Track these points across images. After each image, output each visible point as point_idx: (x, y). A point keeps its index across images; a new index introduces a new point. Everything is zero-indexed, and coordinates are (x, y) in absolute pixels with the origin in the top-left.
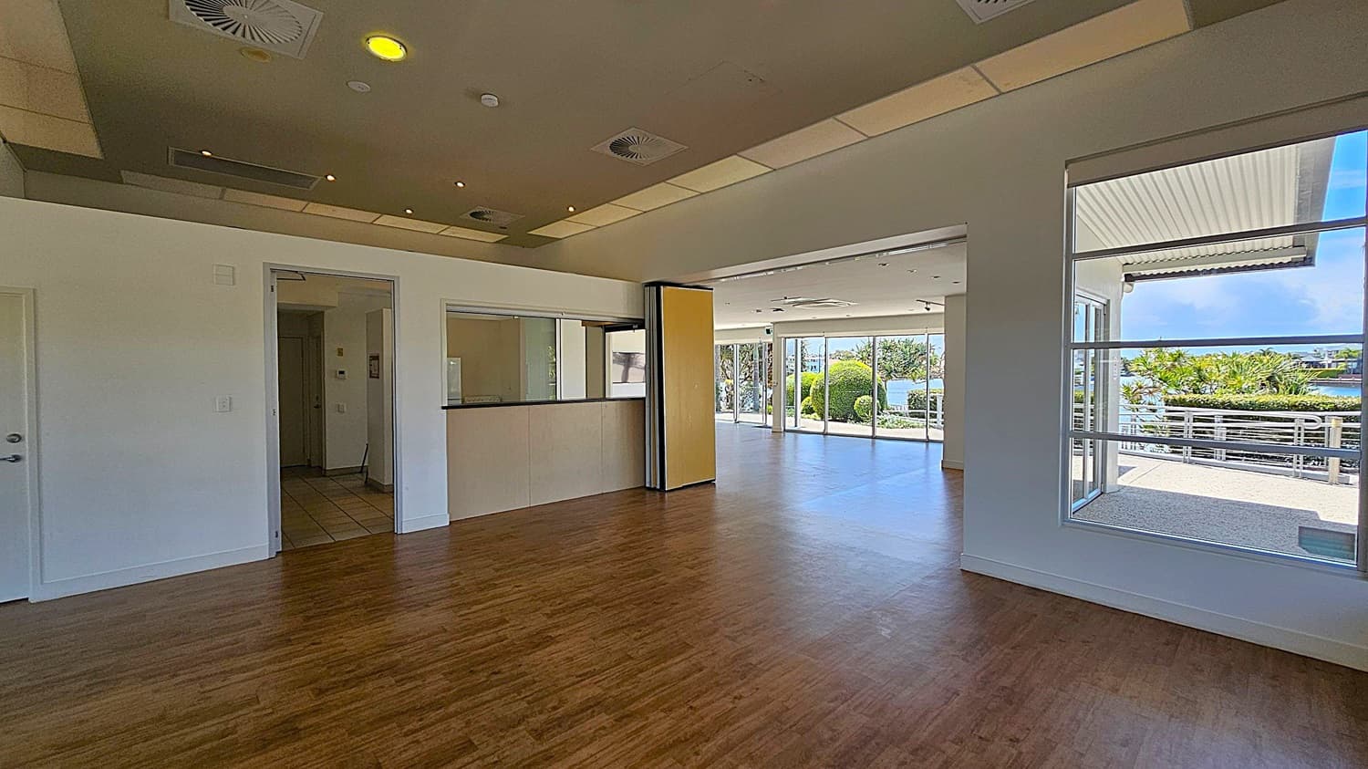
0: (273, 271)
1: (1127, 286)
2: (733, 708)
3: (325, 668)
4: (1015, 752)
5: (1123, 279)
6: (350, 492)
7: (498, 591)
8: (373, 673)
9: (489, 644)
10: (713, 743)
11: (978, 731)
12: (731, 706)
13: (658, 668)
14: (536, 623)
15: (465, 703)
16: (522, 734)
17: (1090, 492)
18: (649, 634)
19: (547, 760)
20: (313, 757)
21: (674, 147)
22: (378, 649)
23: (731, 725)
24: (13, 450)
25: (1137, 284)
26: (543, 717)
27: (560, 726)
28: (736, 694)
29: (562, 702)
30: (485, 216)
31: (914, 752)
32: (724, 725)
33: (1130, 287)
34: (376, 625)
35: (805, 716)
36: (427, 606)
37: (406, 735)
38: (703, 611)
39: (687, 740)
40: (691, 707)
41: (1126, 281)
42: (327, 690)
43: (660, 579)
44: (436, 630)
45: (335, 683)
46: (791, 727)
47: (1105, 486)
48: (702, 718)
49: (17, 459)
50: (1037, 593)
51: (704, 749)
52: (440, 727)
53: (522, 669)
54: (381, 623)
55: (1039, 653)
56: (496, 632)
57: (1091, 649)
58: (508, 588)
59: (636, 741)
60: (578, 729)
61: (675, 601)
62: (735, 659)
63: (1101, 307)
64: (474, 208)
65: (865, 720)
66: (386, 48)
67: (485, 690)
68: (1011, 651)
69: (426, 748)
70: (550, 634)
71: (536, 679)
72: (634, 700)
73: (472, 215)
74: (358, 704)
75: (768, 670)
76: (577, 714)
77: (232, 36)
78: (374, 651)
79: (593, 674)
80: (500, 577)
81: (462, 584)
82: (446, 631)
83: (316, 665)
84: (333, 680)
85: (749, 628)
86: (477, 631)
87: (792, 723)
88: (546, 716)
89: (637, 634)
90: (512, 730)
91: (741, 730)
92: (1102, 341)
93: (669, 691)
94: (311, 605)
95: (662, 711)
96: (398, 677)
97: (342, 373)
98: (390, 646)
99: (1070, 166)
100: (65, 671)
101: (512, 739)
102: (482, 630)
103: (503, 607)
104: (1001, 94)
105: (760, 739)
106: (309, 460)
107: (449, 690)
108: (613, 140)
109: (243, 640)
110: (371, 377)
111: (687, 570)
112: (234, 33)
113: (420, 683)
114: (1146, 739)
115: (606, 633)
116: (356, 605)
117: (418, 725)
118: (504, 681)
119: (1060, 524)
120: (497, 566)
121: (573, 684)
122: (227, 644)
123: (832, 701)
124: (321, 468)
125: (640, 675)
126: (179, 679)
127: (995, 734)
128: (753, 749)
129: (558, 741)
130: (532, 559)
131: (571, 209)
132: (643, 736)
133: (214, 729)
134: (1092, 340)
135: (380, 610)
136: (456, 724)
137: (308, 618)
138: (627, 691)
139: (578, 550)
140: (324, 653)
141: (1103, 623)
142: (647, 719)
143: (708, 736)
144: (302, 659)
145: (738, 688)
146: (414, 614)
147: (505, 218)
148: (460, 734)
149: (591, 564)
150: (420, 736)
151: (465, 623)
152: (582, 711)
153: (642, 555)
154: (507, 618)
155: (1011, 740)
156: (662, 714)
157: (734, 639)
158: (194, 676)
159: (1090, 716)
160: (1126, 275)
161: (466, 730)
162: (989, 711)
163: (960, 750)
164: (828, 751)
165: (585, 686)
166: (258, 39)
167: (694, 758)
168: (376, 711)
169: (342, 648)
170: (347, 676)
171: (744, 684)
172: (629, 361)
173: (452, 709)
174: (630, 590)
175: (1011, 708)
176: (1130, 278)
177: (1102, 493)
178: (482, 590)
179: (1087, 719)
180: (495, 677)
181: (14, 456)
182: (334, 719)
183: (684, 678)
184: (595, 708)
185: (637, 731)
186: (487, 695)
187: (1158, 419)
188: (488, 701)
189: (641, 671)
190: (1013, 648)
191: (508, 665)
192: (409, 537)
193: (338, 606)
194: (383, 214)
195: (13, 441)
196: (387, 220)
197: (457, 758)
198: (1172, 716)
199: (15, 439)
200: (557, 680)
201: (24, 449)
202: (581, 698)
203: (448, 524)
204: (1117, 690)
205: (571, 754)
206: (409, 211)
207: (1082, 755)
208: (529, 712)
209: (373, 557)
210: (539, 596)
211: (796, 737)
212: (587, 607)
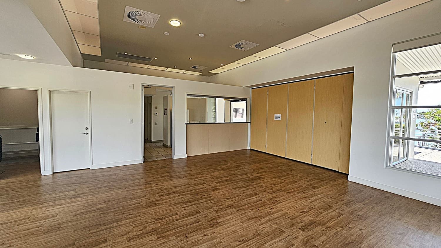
0: (143, 85)
1: (421, 86)
2: (270, 211)
3: (160, 191)
4: (361, 232)
5: (420, 83)
6: (159, 147)
7: (203, 175)
8: (172, 193)
9: (201, 189)
10: (265, 219)
11: (349, 225)
12: (270, 210)
13: (248, 199)
14: (214, 184)
15: (196, 202)
16: (212, 211)
17: (401, 159)
18: (246, 190)
19: (219, 217)
20: (161, 210)
21: (255, 45)
22: (173, 187)
23: (270, 215)
24: (86, 131)
25: (425, 85)
26: (217, 208)
27: (222, 210)
28: (271, 208)
29: (222, 205)
30: (197, 68)
31: (327, 228)
32: (268, 215)
33: (423, 86)
34: (171, 181)
35: (293, 215)
36: (184, 178)
37: (183, 208)
38: (262, 185)
39: (257, 217)
40: (258, 210)
41: (421, 84)
42: (162, 196)
43: (248, 176)
44: (187, 184)
45: (163, 194)
46: (288, 218)
47: (408, 158)
48: (262, 213)
49: (87, 134)
50: (375, 189)
51: (263, 220)
52: (190, 207)
53: (211, 195)
54: (172, 181)
55: (373, 207)
56: (203, 186)
57: (393, 207)
58: (205, 175)
59: (243, 216)
60: (227, 211)
61: (253, 182)
62: (271, 199)
63: (409, 94)
64: (193, 65)
65: (312, 218)
66: (175, 23)
67: (201, 200)
68: (363, 205)
69: (188, 211)
70: (217, 188)
71: (215, 198)
72: (242, 206)
73: (193, 67)
74: (170, 200)
75: (281, 203)
76: (226, 208)
77: (137, 23)
78: (172, 187)
79: (230, 199)
80: (202, 172)
81: (192, 173)
82: (189, 184)
83: (158, 190)
84: (163, 193)
85: (276, 191)
86: (198, 185)
87: (288, 217)
88: (218, 208)
89: (242, 190)
90: (209, 210)
91: (273, 217)
92: (409, 105)
93: (252, 205)
94: (154, 175)
95: (250, 209)
96: (179, 194)
97: (156, 114)
98: (176, 187)
99: (394, 45)
100: (101, 185)
101: (209, 212)
102: (199, 185)
103: (204, 180)
104: (369, 22)
105: (279, 220)
106: (147, 138)
107: (192, 199)
108: (236, 44)
109: (139, 182)
110: (165, 115)
111: (257, 174)
112: (138, 22)
113: (184, 196)
114: (408, 234)
115: (233, 189)
116: (165, 176)
117: (185, 206)
118: (206, 198)
119: (385, 167)
120: (201, 169)
121: (225, 200)
122: (136, 183)
123: (301, 213)
124: (151, 140)
125: (243, 200)
126: (127, 190)
127: (354, 227)
128: (277, 221)
129: (222, 214)
130: (211, 168)
131: (222, 65)
132: (245, 215)
133: (137, 201)
134: (404, 105)
135: (171, 178)
136: (195, 206)
137: (154, 178)
138: (240, 204)
139: (224, 166)
140: (159, 187)
141: (399, 200)
142: (246, 211)
143: (263, 217)
144: (154, 188)
145: (272, 206)
146: (180, 180)
147: (202, 68)
148: (196, 209)
149: (227, 170)
150: (186, 208)
151: (194, 183)
152: (228, 207)
153: (242, 169)
154: (205, 183)
155: (360, 229)
156: (251, 210)
157: (271, 194)
158: (130, 189)
159: (389, 226)
160: (421, 82)
161: (198, 208)
162: (353, 221)
163: (341, 230)
164: (300, 225)
165: (228, 201)
166: (143, 24)
167: (260, 222)
168: (174, 201)
169: (164, 186)
170: (166, 193)
171: (274, 205)
172: (237, 111)
173: (193, 203)
174: (239, 178)
175: (361, 221)
176: (422, 83)
177: (406, 160)
178: (198, 175)
179: (388, 227)
180: (204, 197)
181: (87, 133)
182: (164, 202)
183: (256, 202)
184: (231, 207)
185: (243, 214)
186: (202, 201)
187: (435, 135)
188: (202, 202)
189: (244, 199)
190: (364, 204)
191: (206, 194)
192: (176, 160)
193: (161, 176)
194: (168, 68)
195: (86, 129)
196: (169, 69)
197: (196, 214)
198: (419, 229)
199: (87, 129)
200: (220, 199)
201: (88, 131)
202: (227, 204)
203: (186, 157)
204: (400, 220)
205: (226, 217)
206: (175, 67)
207: (384, 236)
208: (213, 206)
209: (168, 164)
210: (213, 178)
211: (290, 220)
212: (227, 181)
